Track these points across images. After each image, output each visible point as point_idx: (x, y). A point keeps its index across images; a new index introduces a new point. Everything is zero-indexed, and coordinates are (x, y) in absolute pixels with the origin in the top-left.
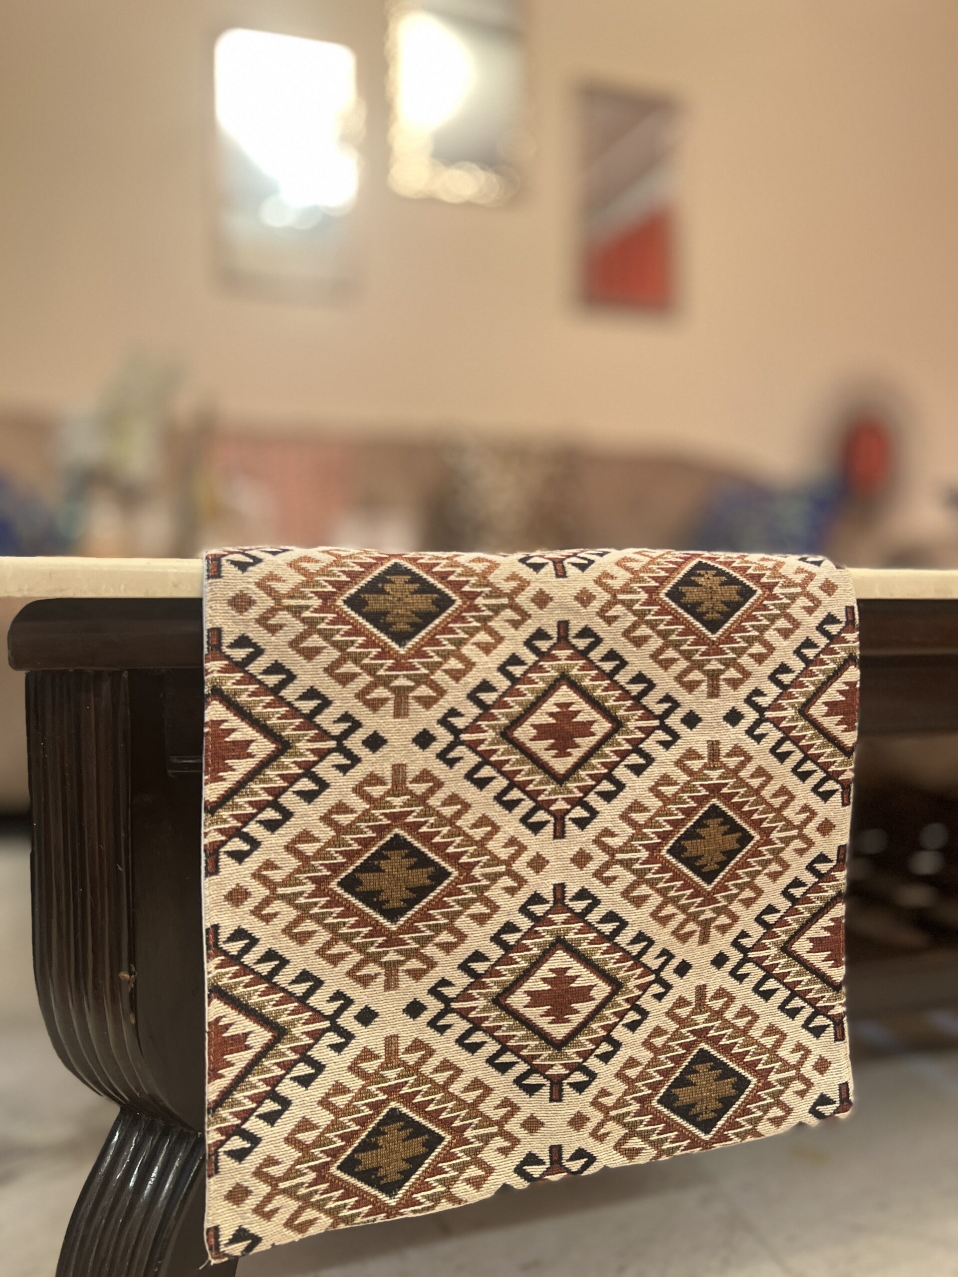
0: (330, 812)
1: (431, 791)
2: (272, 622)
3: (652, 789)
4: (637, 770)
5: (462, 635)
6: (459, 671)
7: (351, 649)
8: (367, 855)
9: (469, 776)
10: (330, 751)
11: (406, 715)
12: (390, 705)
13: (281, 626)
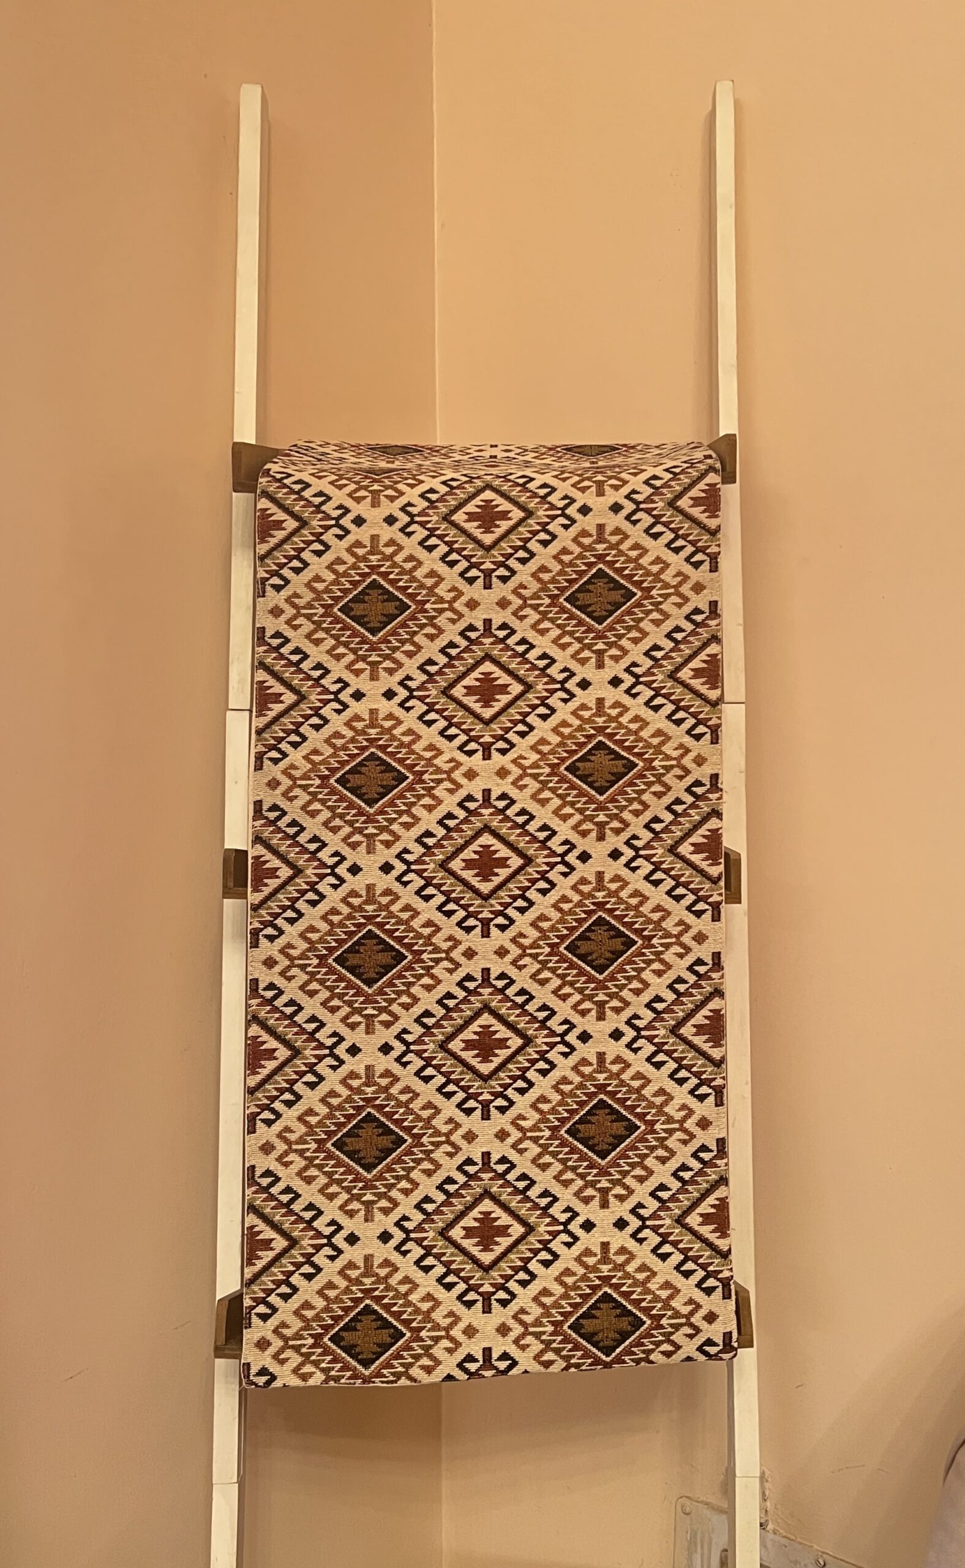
0: (326, 1096)
1: (392, 1084)
2: (288, 974)
3: (554, 1087)
4: (544, 1073)
5: (412, 980)
6: (408, 1004)
7: (337, 991)
8: (350, 1126)
9: (418, 1074)
10: (325, 1056)
11: (373, 1033)
12: (363, 1026)
13: (294, 977)
